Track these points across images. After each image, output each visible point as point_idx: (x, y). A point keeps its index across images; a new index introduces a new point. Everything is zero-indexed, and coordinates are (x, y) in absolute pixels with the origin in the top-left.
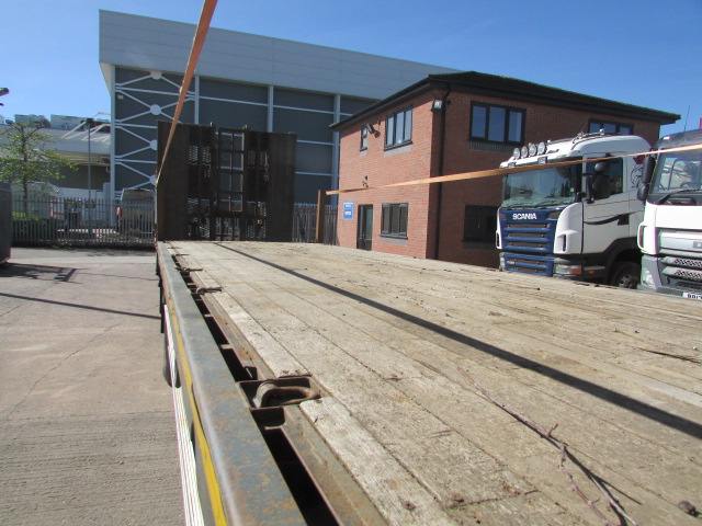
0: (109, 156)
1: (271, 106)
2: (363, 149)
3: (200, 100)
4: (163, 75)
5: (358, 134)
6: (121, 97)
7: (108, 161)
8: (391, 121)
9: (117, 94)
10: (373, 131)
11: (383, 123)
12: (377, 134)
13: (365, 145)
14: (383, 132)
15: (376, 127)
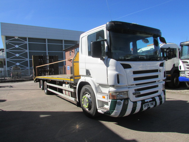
0: (5, 59)
1: (47, 44)
2: (70, 55)
3: (29, 43)
4: (18, 38)
5: (69, 52)
6: (7, 44)
7: (5, 60)
8: (76, 49)
9: (6, 43)
10: (72, 51)
11: (74, 50)
12: (73, 52)
13: (71, 54)
14: (74, 52)
15: (73, 50)
